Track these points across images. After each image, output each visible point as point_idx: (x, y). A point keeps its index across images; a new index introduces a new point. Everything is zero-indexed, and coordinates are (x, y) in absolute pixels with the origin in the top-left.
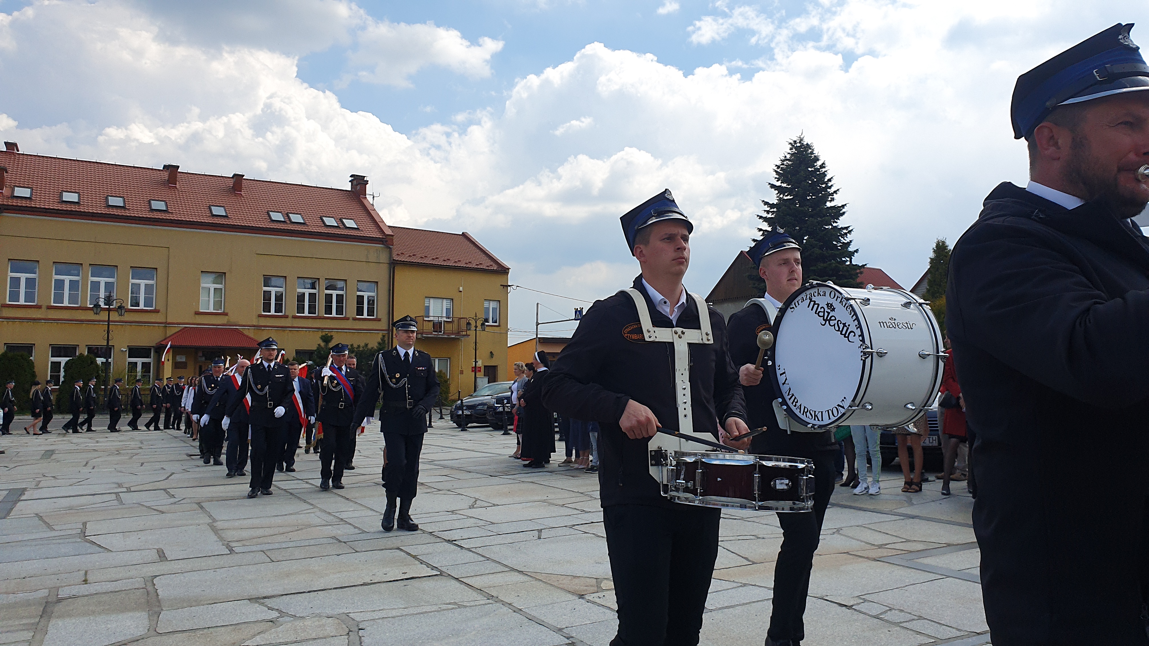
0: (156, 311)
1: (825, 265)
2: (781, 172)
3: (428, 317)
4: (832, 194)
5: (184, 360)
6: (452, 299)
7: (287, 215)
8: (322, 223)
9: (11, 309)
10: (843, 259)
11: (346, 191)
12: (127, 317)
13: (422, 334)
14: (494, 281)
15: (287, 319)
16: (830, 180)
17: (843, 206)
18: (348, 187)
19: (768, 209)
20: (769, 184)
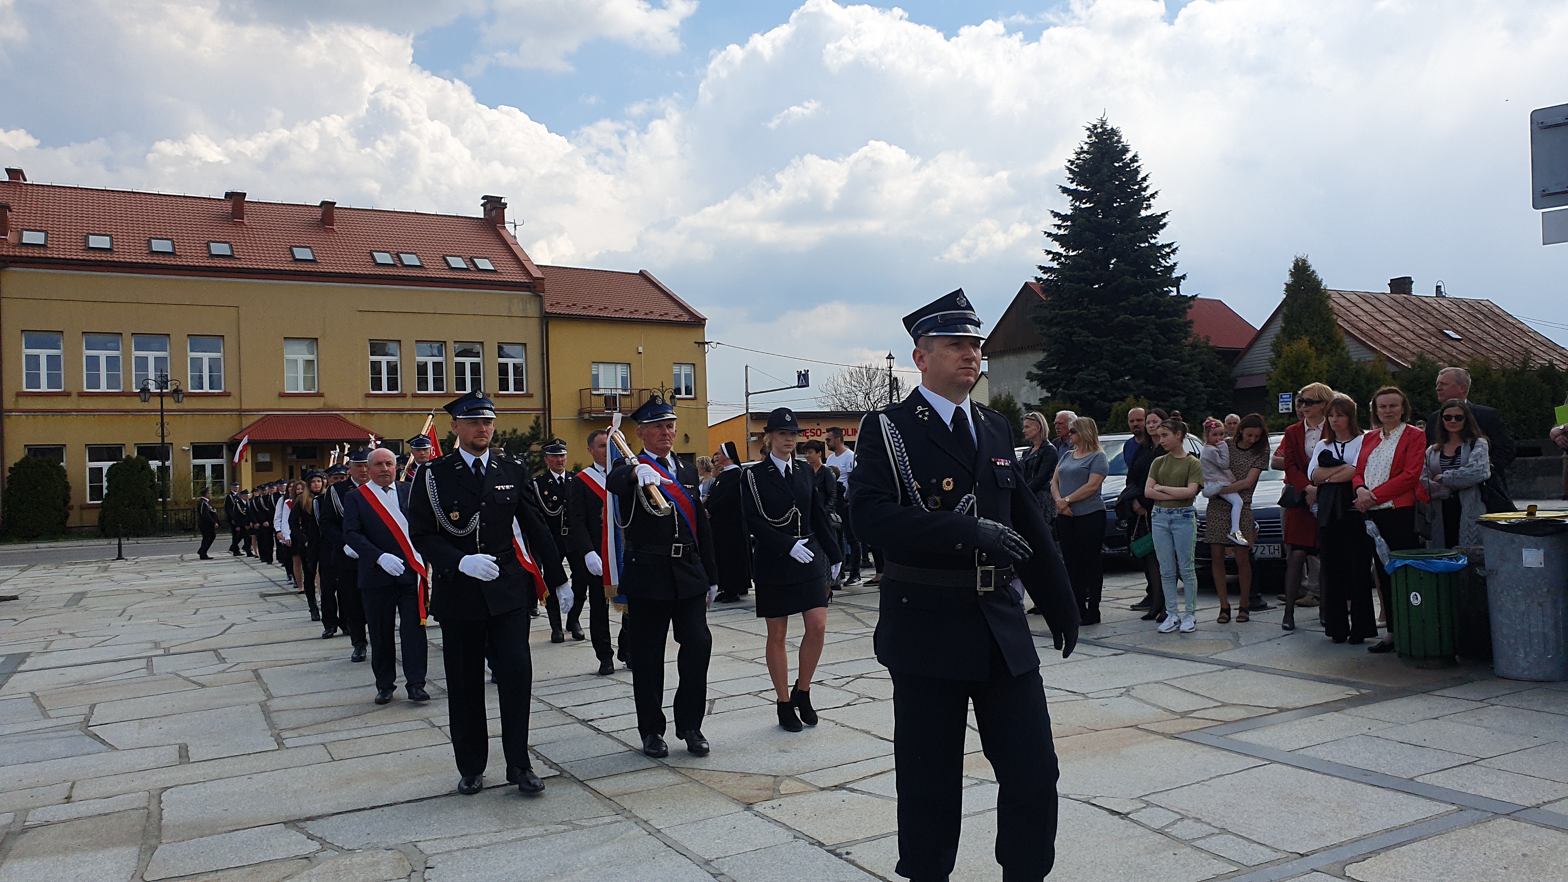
0: (226, 394)
1: (1140, 298)
2: (1076, 169)
3: (598, 389)
5: (268, 459)
6: (629, 364)
7: (397, 254)
8: (445, 265)
9: (29, 398)
10: (1166, 289)
11: (477, 218)
12: (187, 404)
13: (590, 413)
14: (686, 338)
15: (405, 399)
16: (1144, 179)
17: (1164, 215)
18: (480, 213)
19: (1060, 222)
20: (1061, 187)
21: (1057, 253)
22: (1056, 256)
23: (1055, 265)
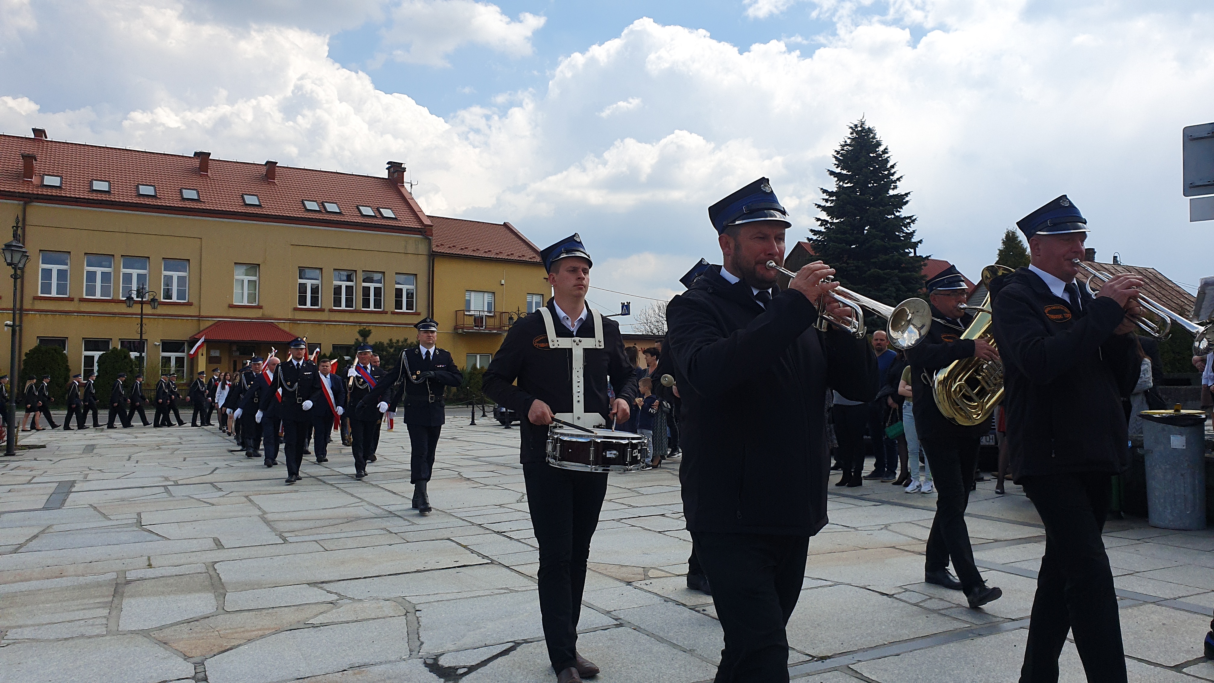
0: (189, 304)
1: (887, 257)
2: (841, 158)
3: (469, 311)
4: (895, 182)
5: (217, 354)
6: (494, 293)
7: (322, 204)
8: (358, 212)
9: (42, 301)
10: (907, 250)
11: (383, 178)
12: (161, 310)
13: (462, 328)
14: (539, 274)
15: (323, 313)
16: (892, 167)
17: (907, 195)
18: (385, 174)
19: (827, 197)
20: (829, 170)
21: (825, 220)
22: (824, 222)
23: (822, 229)
